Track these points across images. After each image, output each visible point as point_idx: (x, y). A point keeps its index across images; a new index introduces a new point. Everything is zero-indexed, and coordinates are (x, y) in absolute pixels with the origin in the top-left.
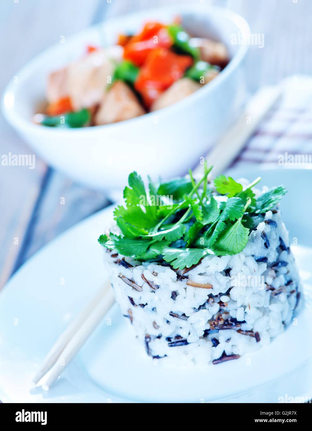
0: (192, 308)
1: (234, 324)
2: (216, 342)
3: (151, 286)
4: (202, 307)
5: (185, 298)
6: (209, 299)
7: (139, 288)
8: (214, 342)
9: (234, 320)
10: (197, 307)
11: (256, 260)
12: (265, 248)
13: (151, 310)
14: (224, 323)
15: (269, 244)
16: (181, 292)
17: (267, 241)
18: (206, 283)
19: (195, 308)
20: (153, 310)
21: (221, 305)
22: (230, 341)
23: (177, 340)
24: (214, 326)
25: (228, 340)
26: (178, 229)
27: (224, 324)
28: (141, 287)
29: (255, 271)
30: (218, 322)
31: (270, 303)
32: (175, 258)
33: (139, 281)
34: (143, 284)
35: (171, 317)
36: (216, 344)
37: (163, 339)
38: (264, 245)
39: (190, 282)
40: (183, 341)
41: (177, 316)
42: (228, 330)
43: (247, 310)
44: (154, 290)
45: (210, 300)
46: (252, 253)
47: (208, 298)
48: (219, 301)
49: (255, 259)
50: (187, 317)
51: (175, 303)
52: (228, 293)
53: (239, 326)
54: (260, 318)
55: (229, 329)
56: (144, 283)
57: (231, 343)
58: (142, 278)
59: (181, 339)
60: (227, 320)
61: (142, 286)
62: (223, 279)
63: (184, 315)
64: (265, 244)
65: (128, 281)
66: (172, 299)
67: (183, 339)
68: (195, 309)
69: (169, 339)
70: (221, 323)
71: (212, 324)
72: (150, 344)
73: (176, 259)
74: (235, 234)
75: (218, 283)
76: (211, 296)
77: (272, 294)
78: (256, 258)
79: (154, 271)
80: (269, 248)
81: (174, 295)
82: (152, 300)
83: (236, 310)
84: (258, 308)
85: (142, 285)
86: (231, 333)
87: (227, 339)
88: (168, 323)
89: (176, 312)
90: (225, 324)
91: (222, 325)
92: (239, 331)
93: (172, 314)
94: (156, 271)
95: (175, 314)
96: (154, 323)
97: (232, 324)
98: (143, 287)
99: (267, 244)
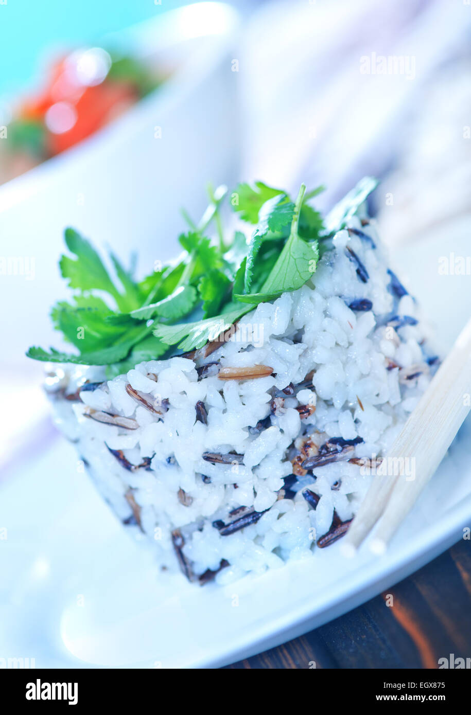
0: (243, 429)
1: (339, 448)
2: (313, 499)
3: (151, 408)
4: (265, 423)
5: (225, 411)
6: (273, 399)
7: (130, 424)
8: (310, 498)
9: (339, 441)
10: (254, 424)
11: (349, 304)
12: (361, 281)
13: (167, 463)
14: (320, 452)
15: (365, 272)
16: (214, 400)
17: (361, 265)
18: (257, 363)
19: (250, 427)
20: (169, 462)
21: (303, 413)
22: (340, 486)
23: (235, 518)
24: (300, 464)
25: (336, 484)
26: (180, 296)
27: (320, 455)
28: (133, 418)
29: (352, 327)
30: (306, 451)
31: (403, 397)
32: (185, 335)
33: (126, 405)
34: (135, 411)
35: (209, 463)
36: (314, 501)
37: (208, 527)
38: (355, 274)
39: (226, 371)
40: (247, 516)
41: (219, 458)
42: (331, 465)
43: (359, 413)
44: (161, 416)
45: (276, 400)
46: (336, 289)
47: (270, 397)
48: (295, 405)
49: (345, 302)
50: (240, 455)
51: (207, 430)
52: (308, 383)
53: (351, 450)
54: (388, 427)
55: (333, 461)
56: (137, 407)
57: (343, 490)
58: (128, 392)
59: (242, 514)
60: (324, 447)
61: (134, 414)
62: (290, 351)
63: (233, 453)
64: (358, 272)
65: (105, 417)
66: (198, 422)
67: (247, 511)
68: (251, 430)
69: (219, 524)
70: (312, 452)
71: (296, 460)
72: (185, 550)
73: (187, 336)
74: (292, 260)
75: (282, 359)
76: (273, 392)
77: (400, 378)
78: (346, 300)
79: (149, 372)
80: (369, 281)
81: (202, 412)
82: (161, 441)
83: (337, 422)
84: (379, 407)
85: (133, 411)
86: (340, 469)
87: (334, 482)
88: (207, 480)
89: (216, 448)
90: (322, 454)
91: (317, 456)
92: (354, 460)
93: (209, 458)
94: (154, 370)
95: (213, 453)
96: (182, 492)
97: (336, 450)
98: (136, 418)
99: (362, 272)
